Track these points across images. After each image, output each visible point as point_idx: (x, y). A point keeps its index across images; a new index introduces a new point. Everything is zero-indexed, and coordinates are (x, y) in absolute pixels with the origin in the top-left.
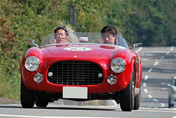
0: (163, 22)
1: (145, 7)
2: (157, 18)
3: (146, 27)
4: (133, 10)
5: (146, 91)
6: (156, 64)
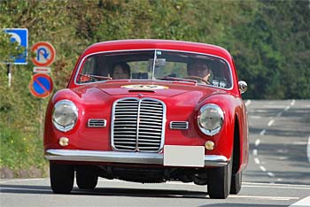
0: (279, 65)
1: (254, 44)
2: (271, 60)
3: (257, 72)
4: (239, 49)
5: (257, 161)
6: (270, 123)
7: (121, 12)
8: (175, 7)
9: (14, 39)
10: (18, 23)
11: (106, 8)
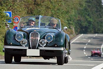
0: (92, 23)
1: (84, 16)
2: (90, 21)
3: (85, 25)
4: (79, 17)
5: (85, 53)
6: (89, 41)
7: (41, 6)
8: (58, 4)
9: (7, 15)
10: (9, 9)
11: (36, 5)
